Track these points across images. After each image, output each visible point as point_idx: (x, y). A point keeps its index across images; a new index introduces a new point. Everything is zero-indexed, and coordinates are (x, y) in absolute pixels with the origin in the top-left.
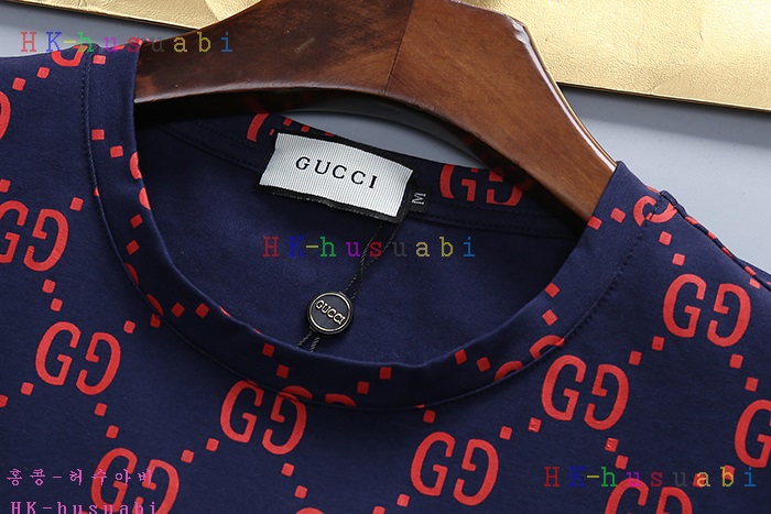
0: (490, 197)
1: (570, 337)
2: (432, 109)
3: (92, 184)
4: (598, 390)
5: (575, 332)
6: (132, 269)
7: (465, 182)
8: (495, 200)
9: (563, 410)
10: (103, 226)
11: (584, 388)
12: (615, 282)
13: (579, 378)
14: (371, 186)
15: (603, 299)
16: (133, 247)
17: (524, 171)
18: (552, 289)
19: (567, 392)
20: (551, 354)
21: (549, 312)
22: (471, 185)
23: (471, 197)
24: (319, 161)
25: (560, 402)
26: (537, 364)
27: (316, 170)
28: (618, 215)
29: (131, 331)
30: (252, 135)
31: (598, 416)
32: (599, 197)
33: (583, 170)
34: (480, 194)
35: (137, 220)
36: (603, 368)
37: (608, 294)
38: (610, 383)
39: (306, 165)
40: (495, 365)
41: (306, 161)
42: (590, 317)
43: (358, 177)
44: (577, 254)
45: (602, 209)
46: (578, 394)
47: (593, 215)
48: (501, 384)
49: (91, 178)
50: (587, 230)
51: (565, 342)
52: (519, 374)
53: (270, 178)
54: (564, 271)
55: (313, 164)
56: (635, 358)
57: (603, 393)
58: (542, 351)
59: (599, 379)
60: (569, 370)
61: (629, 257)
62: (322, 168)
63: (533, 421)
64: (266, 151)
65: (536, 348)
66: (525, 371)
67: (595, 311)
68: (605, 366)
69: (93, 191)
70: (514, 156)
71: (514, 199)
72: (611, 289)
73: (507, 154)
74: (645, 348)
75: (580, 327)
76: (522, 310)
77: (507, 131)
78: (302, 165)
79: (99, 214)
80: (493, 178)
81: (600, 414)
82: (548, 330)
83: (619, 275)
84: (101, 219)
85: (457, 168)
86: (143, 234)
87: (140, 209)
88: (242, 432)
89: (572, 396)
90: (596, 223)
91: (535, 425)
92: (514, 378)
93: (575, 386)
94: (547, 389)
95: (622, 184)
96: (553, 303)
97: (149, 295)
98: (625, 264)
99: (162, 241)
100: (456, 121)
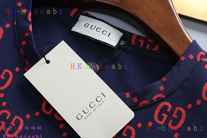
0: (148, 46)
1: (168, 96)
2: (133, 13)
3: (14, 20)
4: (174, 116)
5: (170, 94)
6: (22, 50)
7: (140, 41)
8: (149, 48)
9: (161, 120)
10: (15, 34)
11: (170, 114)
12: (186, 79)
13: (169, 110)
14: (108, 36)
15: (181, 85)
16: (24, 43)
17: (160, 38)
18: (164, 79)
19: (164, 115)
20: (160, 100)
21: (162, 86)
22: (142, 42)
23: (141, 45)
24: (92, 26)
25: (160, 118)
26: (155, 103)
27: (91, 28)
28: (191, 57)
29: (17, 71)
30: (72, 14)
31: (173, 124)
32: (185, 50)
33: (181, 40)
34: (145, 45)
35: (27, 34)
36: (178, 108)
37: (183, 83)
38: (179, 114)
39: (88, 26)
40: (140, 101)
41: (88, 25)
42: (176, 90)
43: (104, 33)
44: (175, 68)
45: (186, 54)
46: (167, 116)
47: (182, 55)
48: (141, 108)
49: (14, 18)
50: (179, 60)
51: (166, 97)
52: (147, 106)
53: (75, 29)
54: (169, 73)
55: (90, 26)
56: (190, 106)
57: (176, 117)
58: (157, 99)
59: (176, 112)
60: (166, 107)
61: (193, 71)
62: (93, 28)
63: (150, 123)
64: (75, 20)
65: (155, 98)
66: (150, 105)
67: (178, 88)
68: (178, 107)
69: (14, 22)
70: (158, 32)
71: (156, 48)
72: (185, 81)
73: (156, 31)
74: (194, 103)
75: (172, 93)
76: (152, 84)
77: (157, 24)
78: (86, 26)
79: (15, 30)
80: (150, 41)
81: (174, 124)
82: (160, 92)
83: (188, 77)
84: (15, 32)
85: (138, 36)
86: (28, 39)
87: (28, 31)
88: (48, 111)
89: (165, 116)
90: (183, 58)
91: (150, 124)
92: (145, 107)
93: (166, 113)
94: (157, 112)
95: (194, 47)
96: (164, 83)
97: (26, 60)
98: (191, 74)
99: (34, 42)
100: (141, 18)
